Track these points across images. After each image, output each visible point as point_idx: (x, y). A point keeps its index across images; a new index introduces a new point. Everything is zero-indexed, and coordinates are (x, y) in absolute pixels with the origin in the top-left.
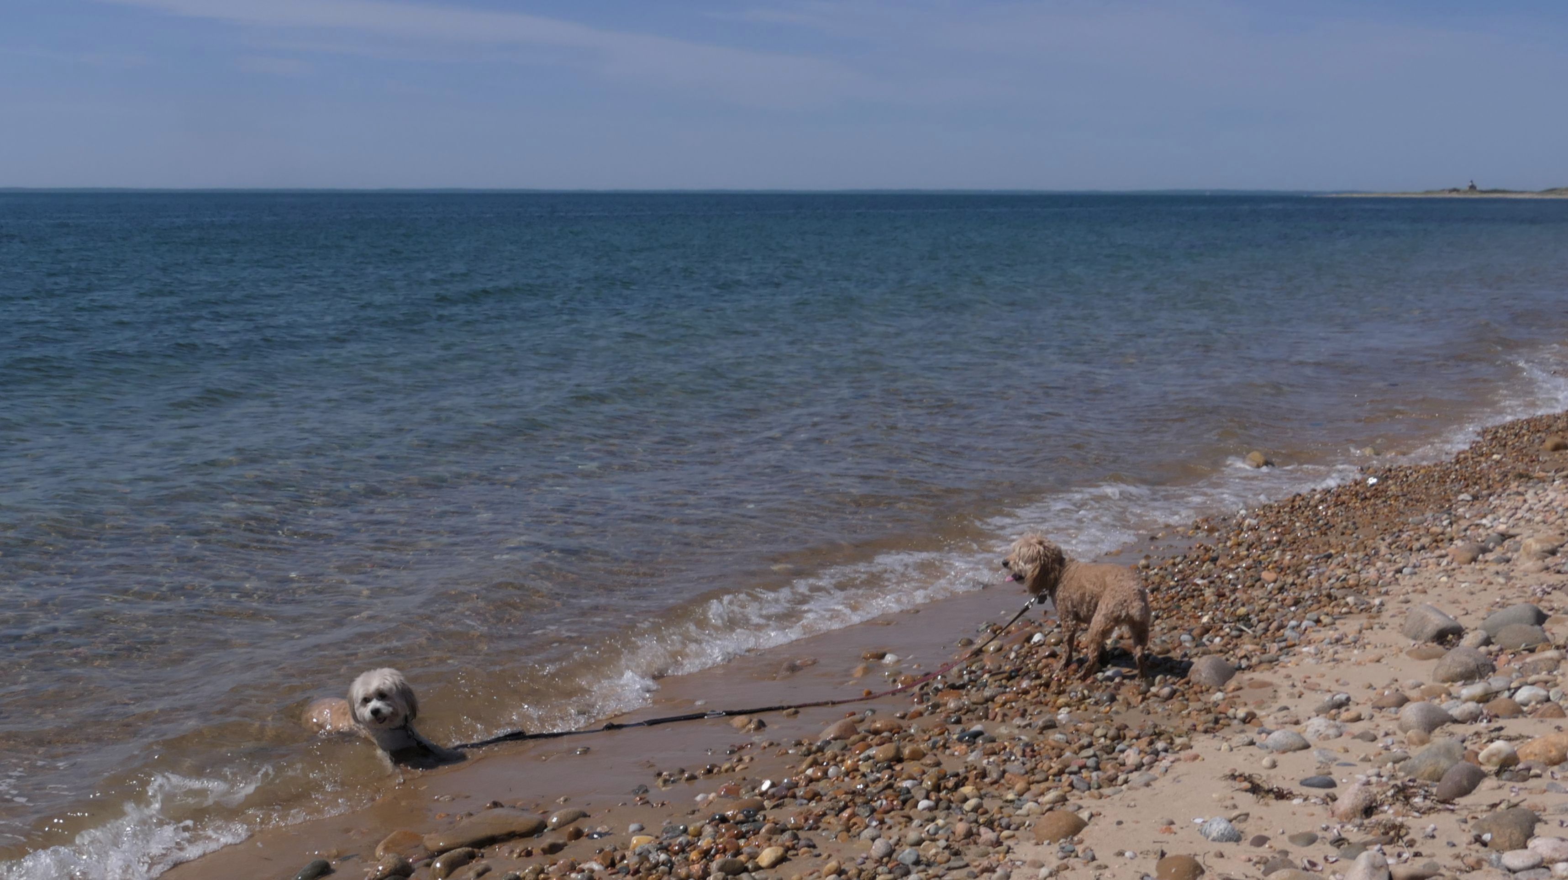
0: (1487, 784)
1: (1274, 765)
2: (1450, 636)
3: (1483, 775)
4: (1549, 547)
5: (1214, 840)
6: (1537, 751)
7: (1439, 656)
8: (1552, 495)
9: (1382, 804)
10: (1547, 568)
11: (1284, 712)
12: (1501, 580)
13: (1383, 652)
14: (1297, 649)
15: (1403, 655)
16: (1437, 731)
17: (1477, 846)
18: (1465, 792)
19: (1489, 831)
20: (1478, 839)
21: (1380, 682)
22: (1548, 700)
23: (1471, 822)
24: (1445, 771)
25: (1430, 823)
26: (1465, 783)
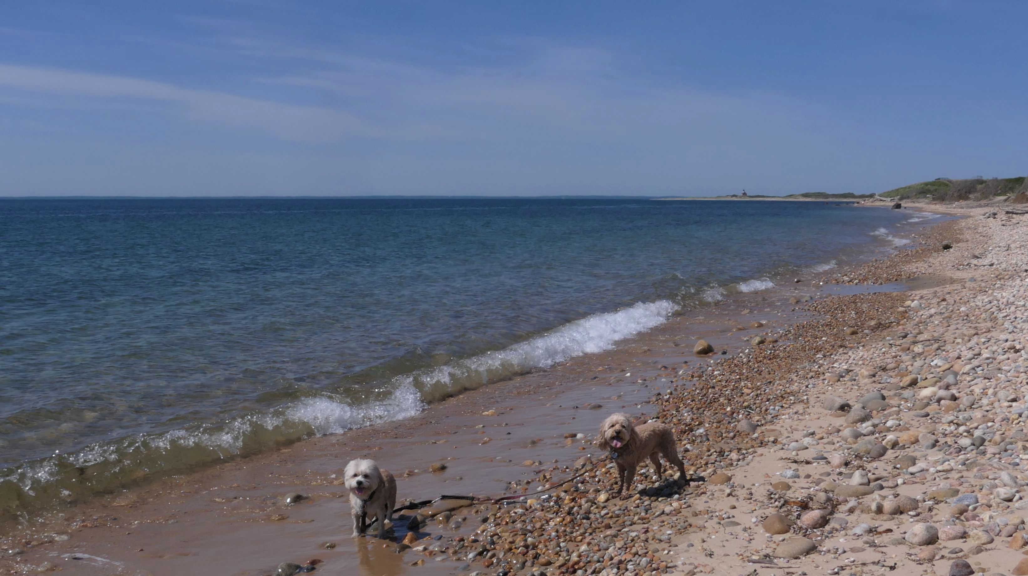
0: (890, 452)
1: (797, 455)
2: (846, 408)
3: (887, 449)
4: (872, 373)
5: (789, 478)
6: (906, 439)
7: (845, 416)
8: (861, 354)
9: (851, 461)
10: (875, 382)
11: (789, 439)
12: (856, 387)
13: (820, 415)
14: (779, 417)
15: (828, 416)
16: (859, 439)
17: (895, 470)
18: (882, 455)
19: (899, 464)
20: (895, 468)
21: (825, 425)
22: (900, 425)
23: (890, 463)
24: (871, 450)
25: (875, 464)
26: (882, 451)
